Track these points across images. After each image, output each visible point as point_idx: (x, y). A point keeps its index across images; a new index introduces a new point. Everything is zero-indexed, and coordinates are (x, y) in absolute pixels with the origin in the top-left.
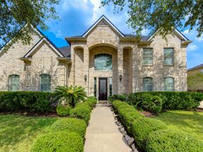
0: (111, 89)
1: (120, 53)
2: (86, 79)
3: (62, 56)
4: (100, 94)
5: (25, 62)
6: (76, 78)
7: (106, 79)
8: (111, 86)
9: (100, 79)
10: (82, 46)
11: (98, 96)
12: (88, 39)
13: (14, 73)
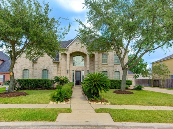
0: (83, 78)
1: (88, 56)
2: (68, 72)
3: (55, 60)
4: (76, 81)
5: (34, 62)
6: (62, 71)
7: (80, 71)
8: (83, 76)
9: (76, 71)
10: (66, 52)
11: (75, 82)
12: (69, 49)
13: (26, 68)
